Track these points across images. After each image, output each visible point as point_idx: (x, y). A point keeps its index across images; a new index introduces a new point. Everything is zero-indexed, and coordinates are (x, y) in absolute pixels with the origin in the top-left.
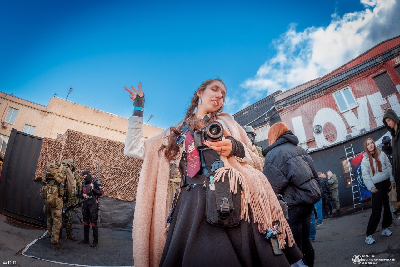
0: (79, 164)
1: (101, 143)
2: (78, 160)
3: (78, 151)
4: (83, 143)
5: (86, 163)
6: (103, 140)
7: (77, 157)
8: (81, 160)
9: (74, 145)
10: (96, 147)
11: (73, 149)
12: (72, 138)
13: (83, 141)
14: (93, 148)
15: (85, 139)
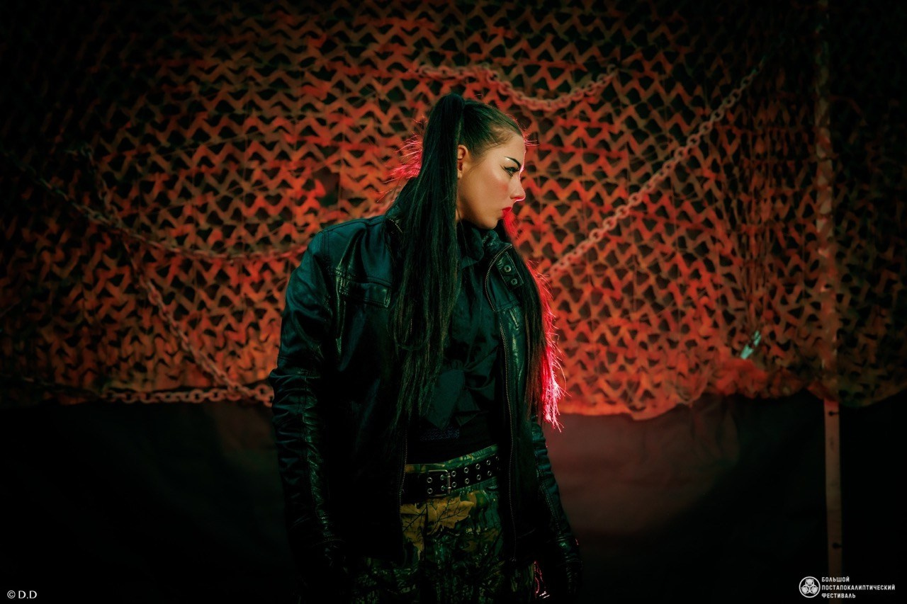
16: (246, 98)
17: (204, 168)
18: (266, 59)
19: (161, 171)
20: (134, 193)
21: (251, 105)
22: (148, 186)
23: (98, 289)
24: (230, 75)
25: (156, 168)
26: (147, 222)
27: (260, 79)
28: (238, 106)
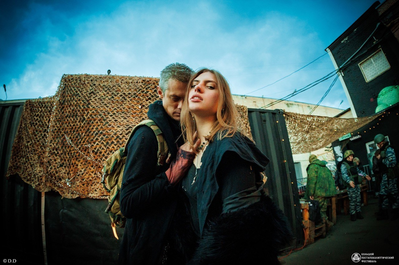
0: (86, 133)
1: (127, 87)
2: (82, 124)
3: (82, 108)
4: (92, 92)
5: (99, 128)
6: (131, 81)
7: (81, 119)
8: (88, 123)
9: (74, 99)
10: (118, 94)
11: (73, 106)
12: (70, 87)
13: (91, 88)
14: (113, 97)
15: (95, 85)
16: (123, 135)
17: (113, 149)
18: (127, 127)
19: (104, 149)
20: (98, 154)
21: (124, 136)
22: (101, 153)
23: (89, 174)
24: (119, 131)
25: (103, 149)
26: (100, 160)
27: (126, 131)
28: (121, 137)
